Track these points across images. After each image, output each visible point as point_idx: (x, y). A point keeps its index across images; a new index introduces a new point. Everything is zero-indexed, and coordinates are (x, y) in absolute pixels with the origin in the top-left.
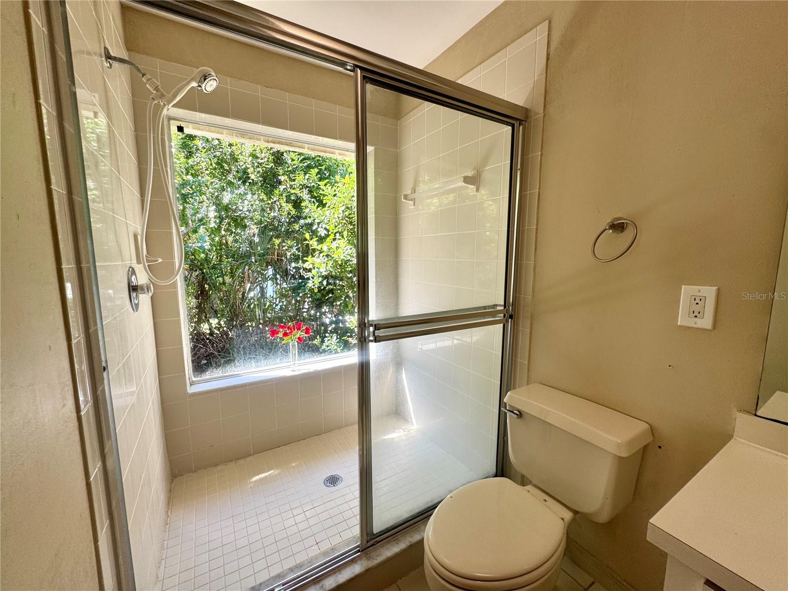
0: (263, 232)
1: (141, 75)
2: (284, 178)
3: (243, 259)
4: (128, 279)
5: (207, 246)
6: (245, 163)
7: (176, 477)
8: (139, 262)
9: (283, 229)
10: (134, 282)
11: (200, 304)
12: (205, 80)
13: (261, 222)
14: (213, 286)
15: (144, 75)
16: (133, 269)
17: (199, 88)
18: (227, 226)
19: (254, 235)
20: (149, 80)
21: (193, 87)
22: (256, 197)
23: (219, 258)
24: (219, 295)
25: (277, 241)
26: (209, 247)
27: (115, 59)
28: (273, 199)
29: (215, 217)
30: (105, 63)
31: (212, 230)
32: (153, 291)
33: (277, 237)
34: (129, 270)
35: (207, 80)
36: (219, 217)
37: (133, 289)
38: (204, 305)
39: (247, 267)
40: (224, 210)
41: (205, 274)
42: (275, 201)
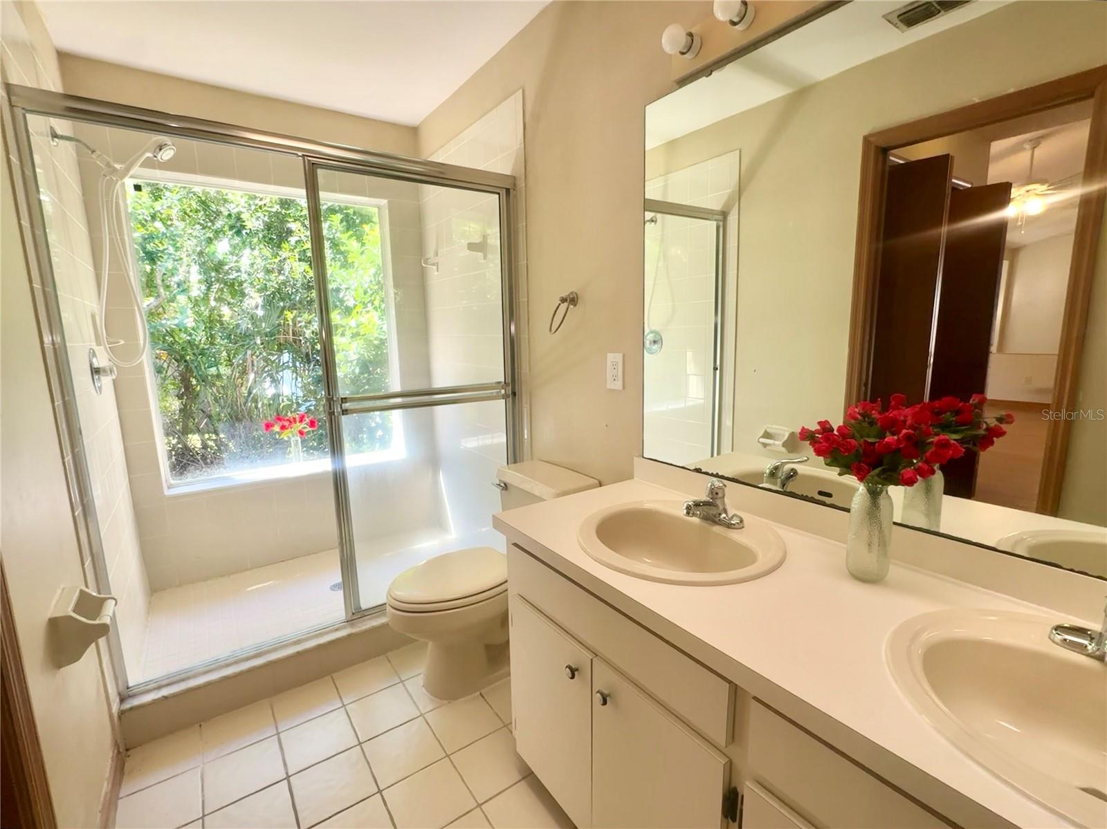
0: (269, 303)
1: (90, 152)
2: (296, 226)
3: (243, 341)
4: (90, 361)
5: (190, 323)
6: (237, 206)
7: (156, 591)
8: (99, 344)
9: (298, 298)
10: (96, 365)
11: (185, 406)
12: (161, 149)
13: (265, 288)
14: (203, 380)
15: (93, 152)
16: (93, 351)
17: (155, 159)
18: (219, 293)
19: (257, 307)
20: (99, 156)
21: (148, 157)
22: (256, 252)
23: (210, 339)
24: (211, 391)
25: (289, 315)
26: (194, 324)
27: (62, 137)
28: (281, 257)
29: (200, 282)
30: (52, 142)
31: (196, 300)
32: (116, 373)
33: (291, 309)
34: (90, 352)
35: (163, 150)
36: (206, 281)
37: (95, 371)
38: (191, 406)
39: (249, 352)
40: (214, 270)
41: (189, 362)
42: (284, 259)
